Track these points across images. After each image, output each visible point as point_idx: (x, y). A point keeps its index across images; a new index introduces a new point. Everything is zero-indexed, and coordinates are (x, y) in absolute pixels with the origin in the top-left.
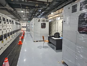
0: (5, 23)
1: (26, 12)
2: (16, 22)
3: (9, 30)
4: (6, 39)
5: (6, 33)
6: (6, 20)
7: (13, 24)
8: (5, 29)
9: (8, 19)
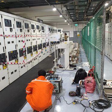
0: (28, 31)
1: (62, 9)
2: (49, 29)
3: (37, 42)
4: (32, 54)
5: (31, 47)
6: (30, 26)
7: (44, 31)
8: (29, 40)
9: (34, 24)
